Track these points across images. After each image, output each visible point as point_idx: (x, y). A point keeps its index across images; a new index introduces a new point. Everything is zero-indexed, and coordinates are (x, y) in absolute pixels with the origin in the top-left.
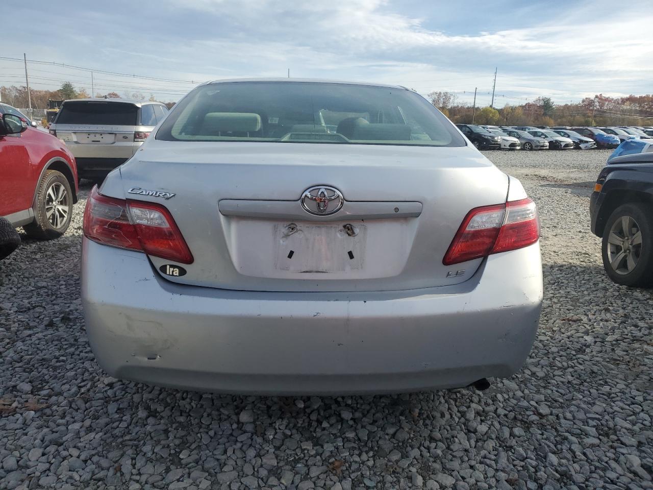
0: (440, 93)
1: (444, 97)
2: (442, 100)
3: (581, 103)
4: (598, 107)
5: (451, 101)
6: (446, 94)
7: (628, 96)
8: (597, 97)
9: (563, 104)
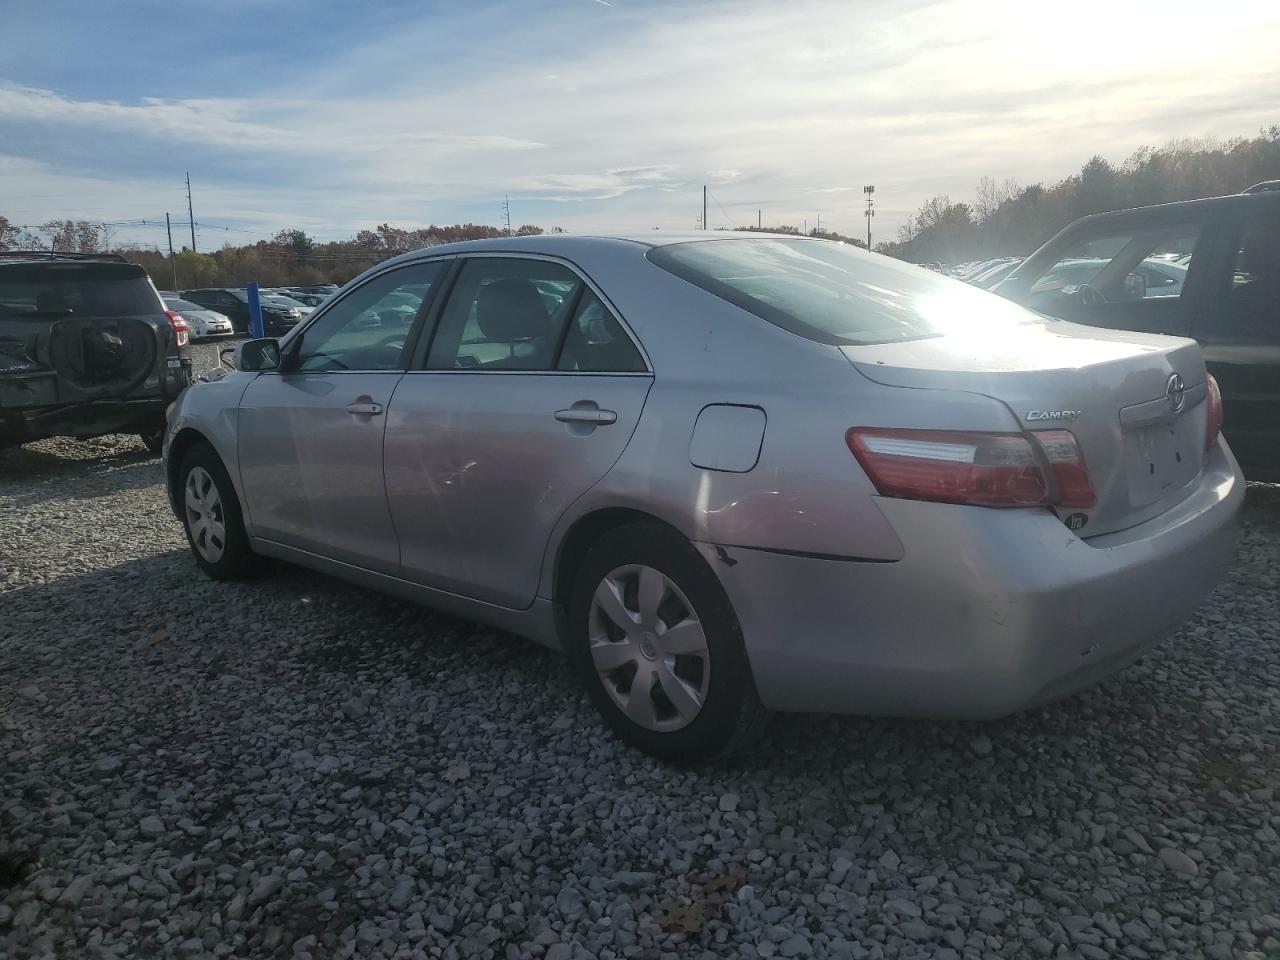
0: (70, 224)
1: (81, 232)
2: (77, 238)
3: (356, 239)
4: (387, 246)
5: (100, 239)
6: (84, 226)
7: (426, 227)
8: (380, 229)
9: (327, 242)
